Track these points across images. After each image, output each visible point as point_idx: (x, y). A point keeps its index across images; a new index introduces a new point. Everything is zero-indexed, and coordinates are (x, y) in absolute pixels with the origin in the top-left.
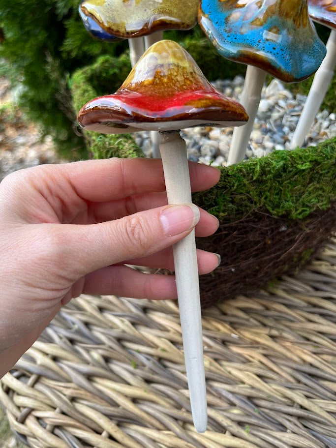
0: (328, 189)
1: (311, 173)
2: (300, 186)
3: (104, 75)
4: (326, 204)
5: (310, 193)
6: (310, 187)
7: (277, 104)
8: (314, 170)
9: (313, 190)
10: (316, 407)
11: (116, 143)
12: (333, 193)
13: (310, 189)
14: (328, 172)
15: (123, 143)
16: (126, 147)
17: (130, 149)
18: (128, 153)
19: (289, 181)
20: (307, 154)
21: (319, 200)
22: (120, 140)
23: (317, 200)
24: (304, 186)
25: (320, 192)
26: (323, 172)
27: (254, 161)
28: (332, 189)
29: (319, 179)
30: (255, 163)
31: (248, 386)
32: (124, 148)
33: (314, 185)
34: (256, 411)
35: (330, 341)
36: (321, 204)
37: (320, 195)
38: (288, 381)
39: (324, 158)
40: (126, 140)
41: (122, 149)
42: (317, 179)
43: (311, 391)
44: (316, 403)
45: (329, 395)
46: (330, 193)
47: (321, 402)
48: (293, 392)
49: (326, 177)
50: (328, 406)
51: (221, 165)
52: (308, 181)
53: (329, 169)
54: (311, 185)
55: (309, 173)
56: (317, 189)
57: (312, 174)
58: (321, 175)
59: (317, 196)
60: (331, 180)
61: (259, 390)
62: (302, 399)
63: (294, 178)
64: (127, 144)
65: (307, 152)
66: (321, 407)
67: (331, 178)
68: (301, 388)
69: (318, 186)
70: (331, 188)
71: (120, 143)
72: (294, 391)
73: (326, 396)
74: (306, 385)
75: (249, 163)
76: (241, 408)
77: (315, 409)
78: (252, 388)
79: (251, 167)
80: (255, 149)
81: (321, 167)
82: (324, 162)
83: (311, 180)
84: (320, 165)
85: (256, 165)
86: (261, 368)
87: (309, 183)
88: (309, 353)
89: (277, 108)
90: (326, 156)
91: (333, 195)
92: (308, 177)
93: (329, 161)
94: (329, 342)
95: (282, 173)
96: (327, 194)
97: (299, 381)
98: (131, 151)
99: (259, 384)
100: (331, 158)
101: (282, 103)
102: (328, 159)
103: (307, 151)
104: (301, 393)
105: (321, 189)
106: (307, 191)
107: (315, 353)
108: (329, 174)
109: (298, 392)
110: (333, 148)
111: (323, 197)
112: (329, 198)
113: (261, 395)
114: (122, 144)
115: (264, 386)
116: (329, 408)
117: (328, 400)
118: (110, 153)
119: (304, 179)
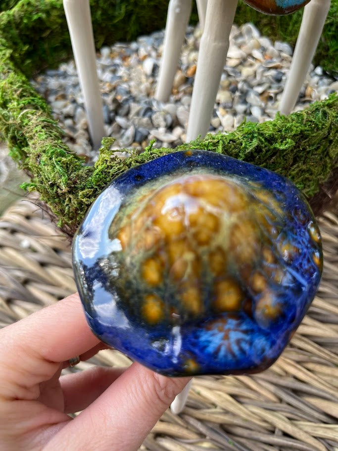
0: (316, 170)
1: (295, 151)
2: (280, 169)
3: (25, 21)
4: (314, 190)
5: (293, 178)
6: (294, 170)
7: (250, 55)
8: (299, 147)
9: (297, 173)
10: (302, 433)
11: (20, 116)
12: (324, 175)
13: (293, 173)
14: (318, 148)
15: (29, 115)
16: (33, 121)
17: (37, 126)
18: (34, 131)
19: (264, 164)
20: (288, 125)
21: (305, 185)
22: (25, 111)
23: (302, 186)
24: (286, 169)
25: (307, 175)
26: (312, 148)
27: (214, 139)
28: (322, 170)
29: (306, 158)
30: (216, 141)
31: (222, 411)
32: (30, 123)
33: (298, 167)
34: (230, 443)
35: (316, 346)
36: (307, 190)
37: (307, 179)
38: (268, 401)
39: (312, 130)
40: (34, 111)
41: (27, 124)
42: (303, 159)
43: (295, 413)
44: (301, 427)
45: (316, 415)
46: (320, 175)
47: (306, 425)
48: (274, 415)
49: (316, 154)
50: (315, 430)
51: (180, 138)
52: (291, 161)
53: (319, 144)
54: (295, 166)
55: (292, 151)
56: (302, 171)
57: (297, 152)
58: (308, 152)
59: (302, 181)
60: (321, 159)
61: (234, 415)
62: (284, 424)
63: (272, 160)
64: (35, 117)
65: (289, 122)
66: (306, 432)
67: (322, 156)
68: (283, 409)
69: (304, 167)
70: (320, 169)
71: (25, 116)
72: (276, 413)
73: (313, 417)
74: (289, 404)
75: (207, 142)
76: (212, 440)
77: (300, 435)
78: (226, 412)
79: (210, 148)
80: (223, 116)
81: (308, 141)
82: (313, 134)
83: (295, 161)
84: (307, 140)
85: (215, 145)
86: (236, 386)
87: (292, 165)
88: (292, 363)
89: (250, 60)
90: (317, 125)
91: (322, 177)
92: (291, 157)
93: (320, 132)
94: (314, 347)
95: (255, 154)
96: (316, 177)
97: (281, 400)
98: (38, 128)
99: (234, 407)
100: (322, 128)
101: (257, 54)
102: (318, 129)
103: (290, 119)
104: (283, 415)
105: (308, 171)
106: (290, 175)
107: (298, 362)
108: (320, 151)
109: (279, 414)
110: (325, 114)
111: (310, 181)
112: (318, 181)
113: (236, 421)
114: (28, 117)
115: (240, 409)
116: (316, 432)
117: (315, 423)
118: (11, 132)
119: (286, 160)
